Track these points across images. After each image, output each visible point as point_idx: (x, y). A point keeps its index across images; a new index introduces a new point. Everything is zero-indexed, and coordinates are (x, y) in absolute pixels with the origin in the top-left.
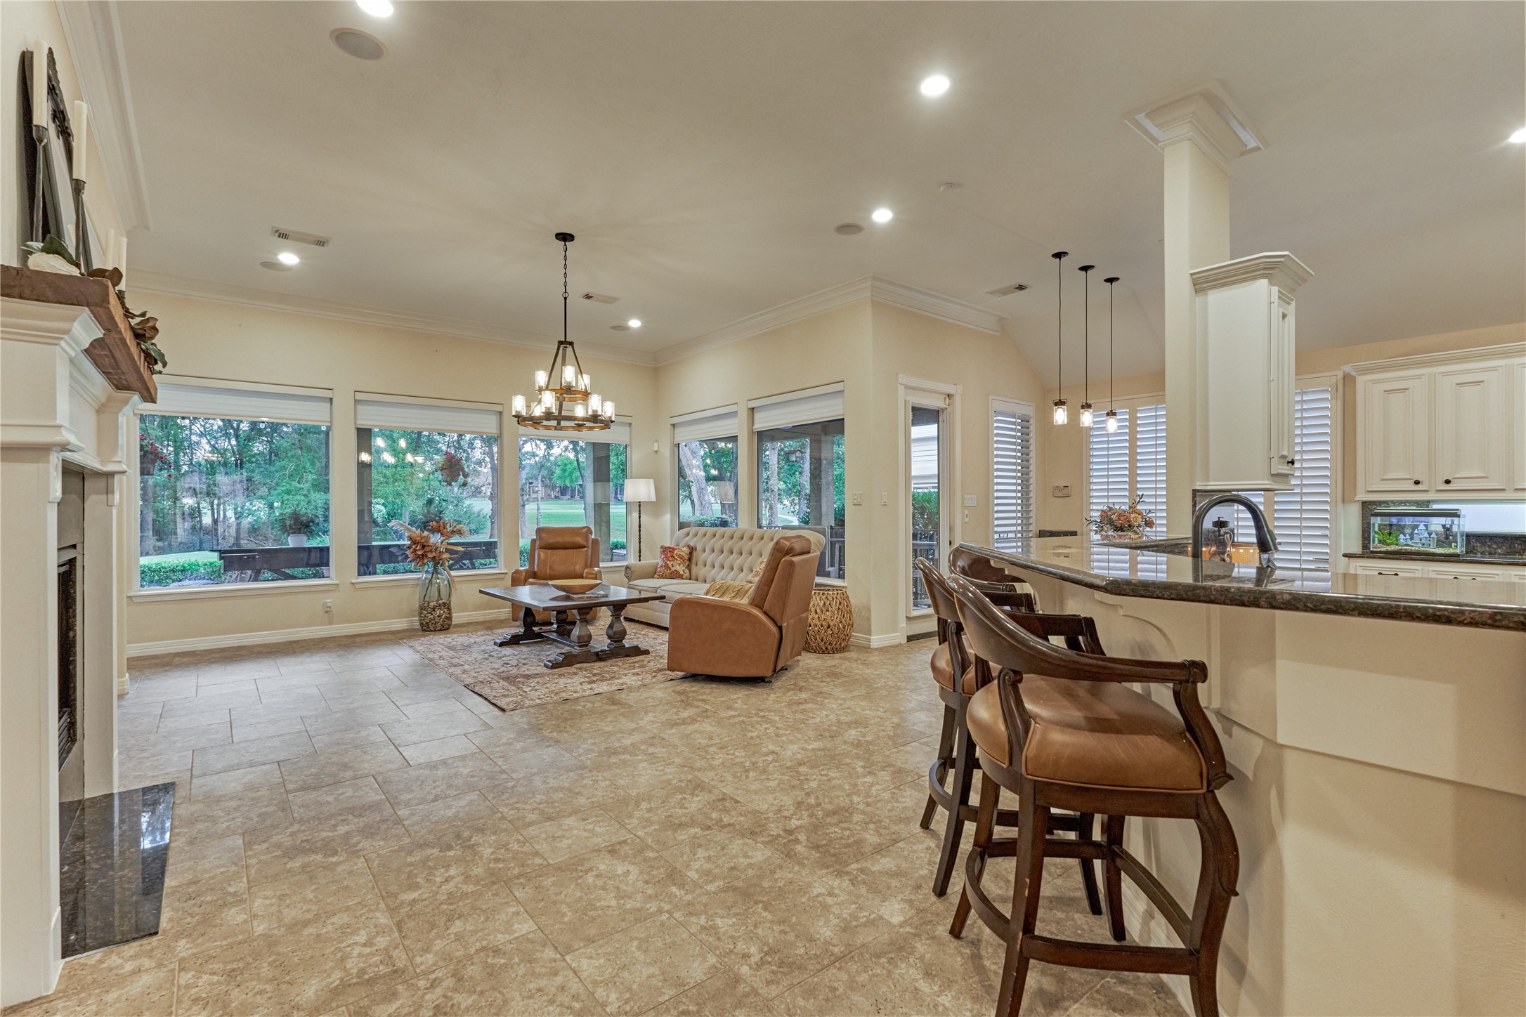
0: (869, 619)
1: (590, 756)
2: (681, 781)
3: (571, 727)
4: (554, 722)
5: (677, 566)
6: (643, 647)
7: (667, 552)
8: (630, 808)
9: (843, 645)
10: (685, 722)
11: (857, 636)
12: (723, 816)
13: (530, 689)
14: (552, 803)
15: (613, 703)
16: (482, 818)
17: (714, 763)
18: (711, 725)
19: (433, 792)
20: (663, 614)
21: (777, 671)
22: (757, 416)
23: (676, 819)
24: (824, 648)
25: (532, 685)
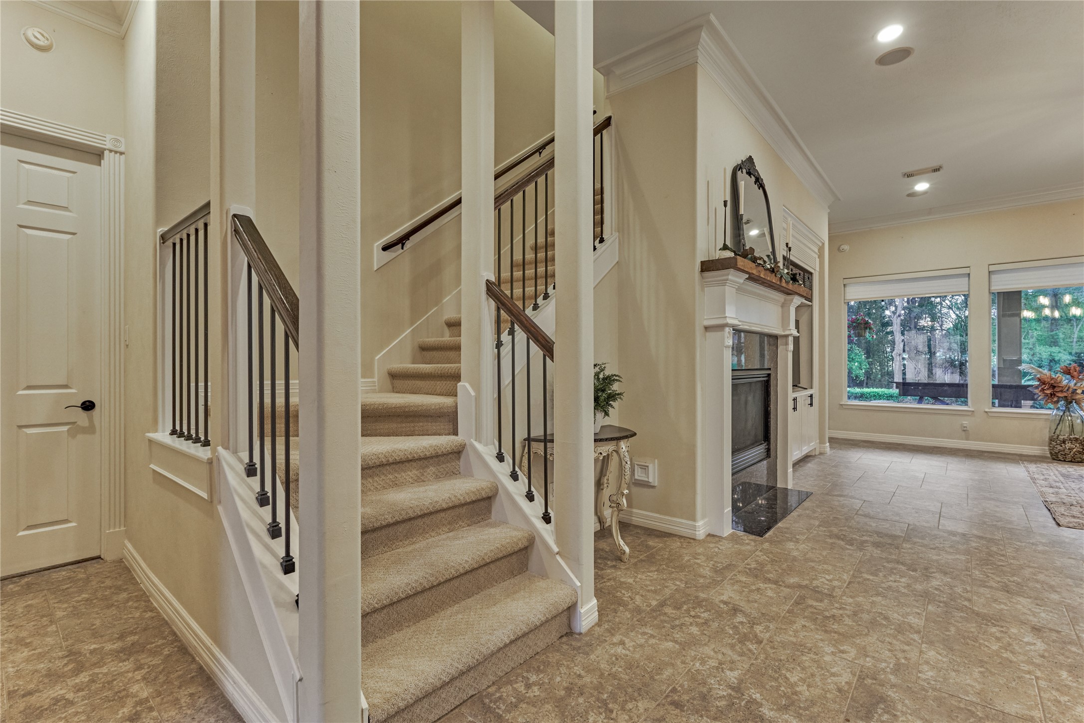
14: (1022, 585)
16: (954, 569)
19: (938, 545)
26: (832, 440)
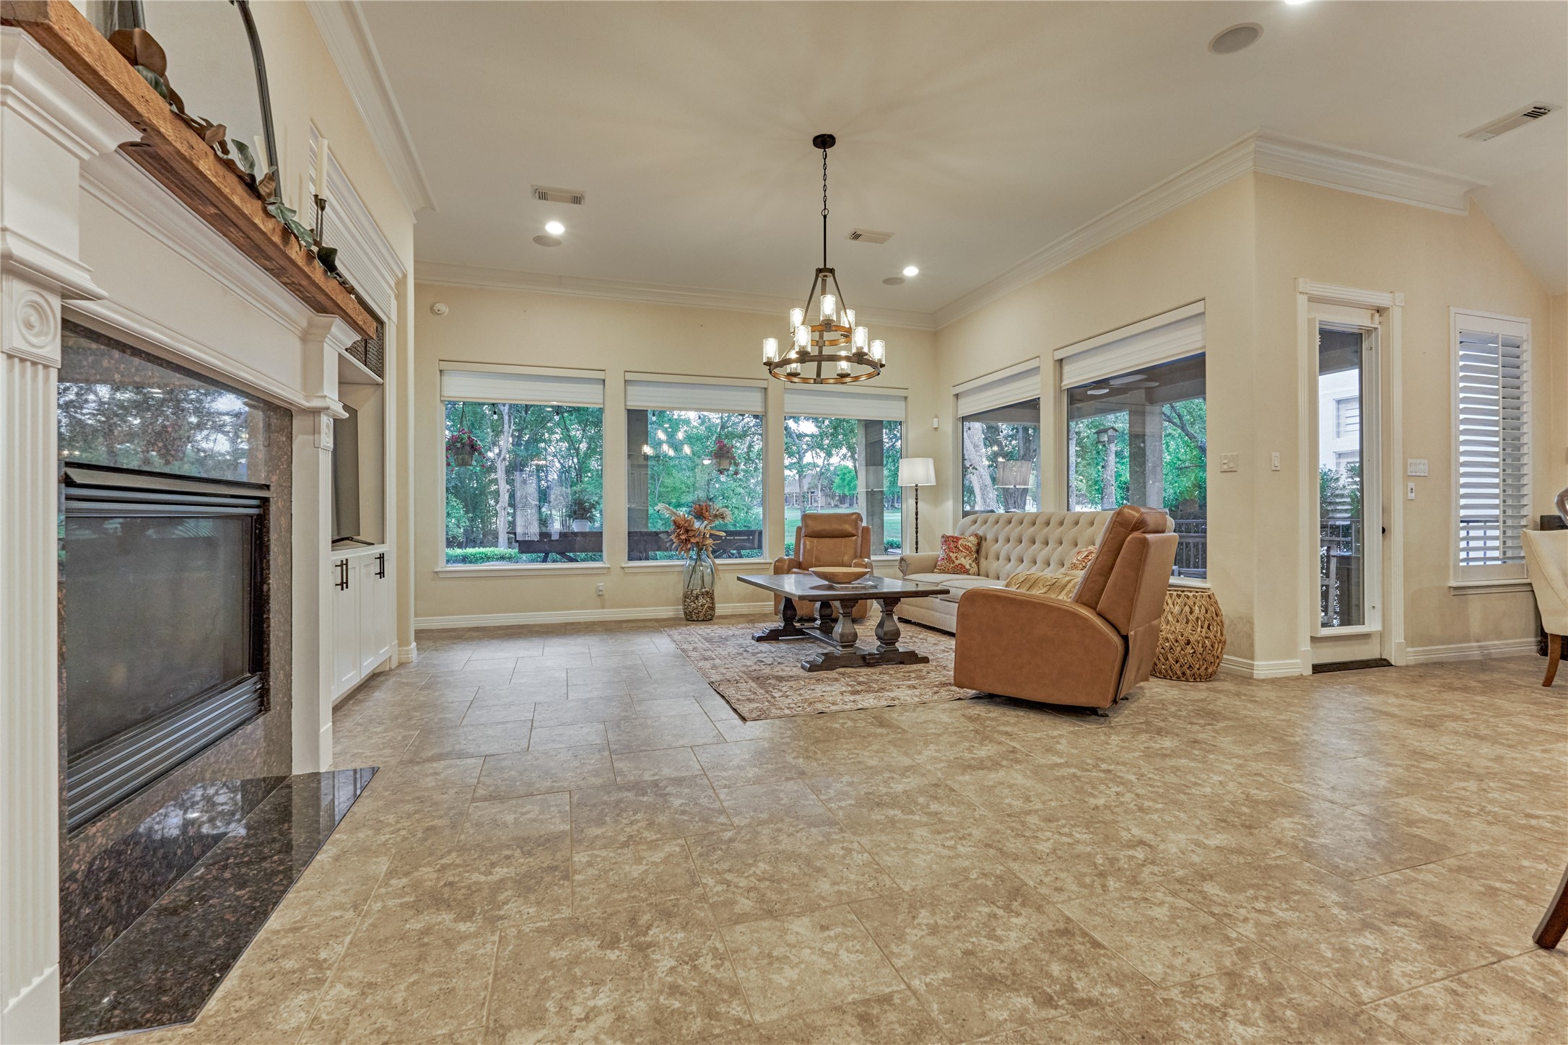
0: (1250, 636)
1: (843, 804)
2: (985, 875)
3: (824, 753)
4: (802, 743)
5: (963, 559)
6: (921, 652)
7: (951, 542)
8: (900, 917)
9: (1210, 670)
10: (981, 765)
11: (1230, 660)
12: (1074, 975)
13: (780, 694)
14: (779, 882)
15: (881, 725)
16: (674, 891)
17: (1040, 847)
18: (1025, 776)
19: (628, 829)
20: (948, 615)
21: (1117, 700)
22: (1067, 369)
23: (983, 961)
24: (1179, 673)
25: (784, 689)
26: (421, 635)
